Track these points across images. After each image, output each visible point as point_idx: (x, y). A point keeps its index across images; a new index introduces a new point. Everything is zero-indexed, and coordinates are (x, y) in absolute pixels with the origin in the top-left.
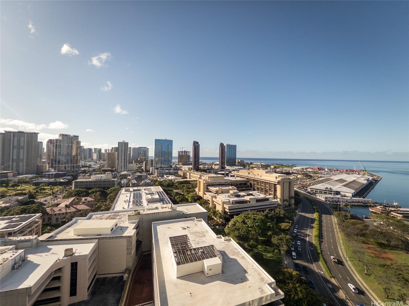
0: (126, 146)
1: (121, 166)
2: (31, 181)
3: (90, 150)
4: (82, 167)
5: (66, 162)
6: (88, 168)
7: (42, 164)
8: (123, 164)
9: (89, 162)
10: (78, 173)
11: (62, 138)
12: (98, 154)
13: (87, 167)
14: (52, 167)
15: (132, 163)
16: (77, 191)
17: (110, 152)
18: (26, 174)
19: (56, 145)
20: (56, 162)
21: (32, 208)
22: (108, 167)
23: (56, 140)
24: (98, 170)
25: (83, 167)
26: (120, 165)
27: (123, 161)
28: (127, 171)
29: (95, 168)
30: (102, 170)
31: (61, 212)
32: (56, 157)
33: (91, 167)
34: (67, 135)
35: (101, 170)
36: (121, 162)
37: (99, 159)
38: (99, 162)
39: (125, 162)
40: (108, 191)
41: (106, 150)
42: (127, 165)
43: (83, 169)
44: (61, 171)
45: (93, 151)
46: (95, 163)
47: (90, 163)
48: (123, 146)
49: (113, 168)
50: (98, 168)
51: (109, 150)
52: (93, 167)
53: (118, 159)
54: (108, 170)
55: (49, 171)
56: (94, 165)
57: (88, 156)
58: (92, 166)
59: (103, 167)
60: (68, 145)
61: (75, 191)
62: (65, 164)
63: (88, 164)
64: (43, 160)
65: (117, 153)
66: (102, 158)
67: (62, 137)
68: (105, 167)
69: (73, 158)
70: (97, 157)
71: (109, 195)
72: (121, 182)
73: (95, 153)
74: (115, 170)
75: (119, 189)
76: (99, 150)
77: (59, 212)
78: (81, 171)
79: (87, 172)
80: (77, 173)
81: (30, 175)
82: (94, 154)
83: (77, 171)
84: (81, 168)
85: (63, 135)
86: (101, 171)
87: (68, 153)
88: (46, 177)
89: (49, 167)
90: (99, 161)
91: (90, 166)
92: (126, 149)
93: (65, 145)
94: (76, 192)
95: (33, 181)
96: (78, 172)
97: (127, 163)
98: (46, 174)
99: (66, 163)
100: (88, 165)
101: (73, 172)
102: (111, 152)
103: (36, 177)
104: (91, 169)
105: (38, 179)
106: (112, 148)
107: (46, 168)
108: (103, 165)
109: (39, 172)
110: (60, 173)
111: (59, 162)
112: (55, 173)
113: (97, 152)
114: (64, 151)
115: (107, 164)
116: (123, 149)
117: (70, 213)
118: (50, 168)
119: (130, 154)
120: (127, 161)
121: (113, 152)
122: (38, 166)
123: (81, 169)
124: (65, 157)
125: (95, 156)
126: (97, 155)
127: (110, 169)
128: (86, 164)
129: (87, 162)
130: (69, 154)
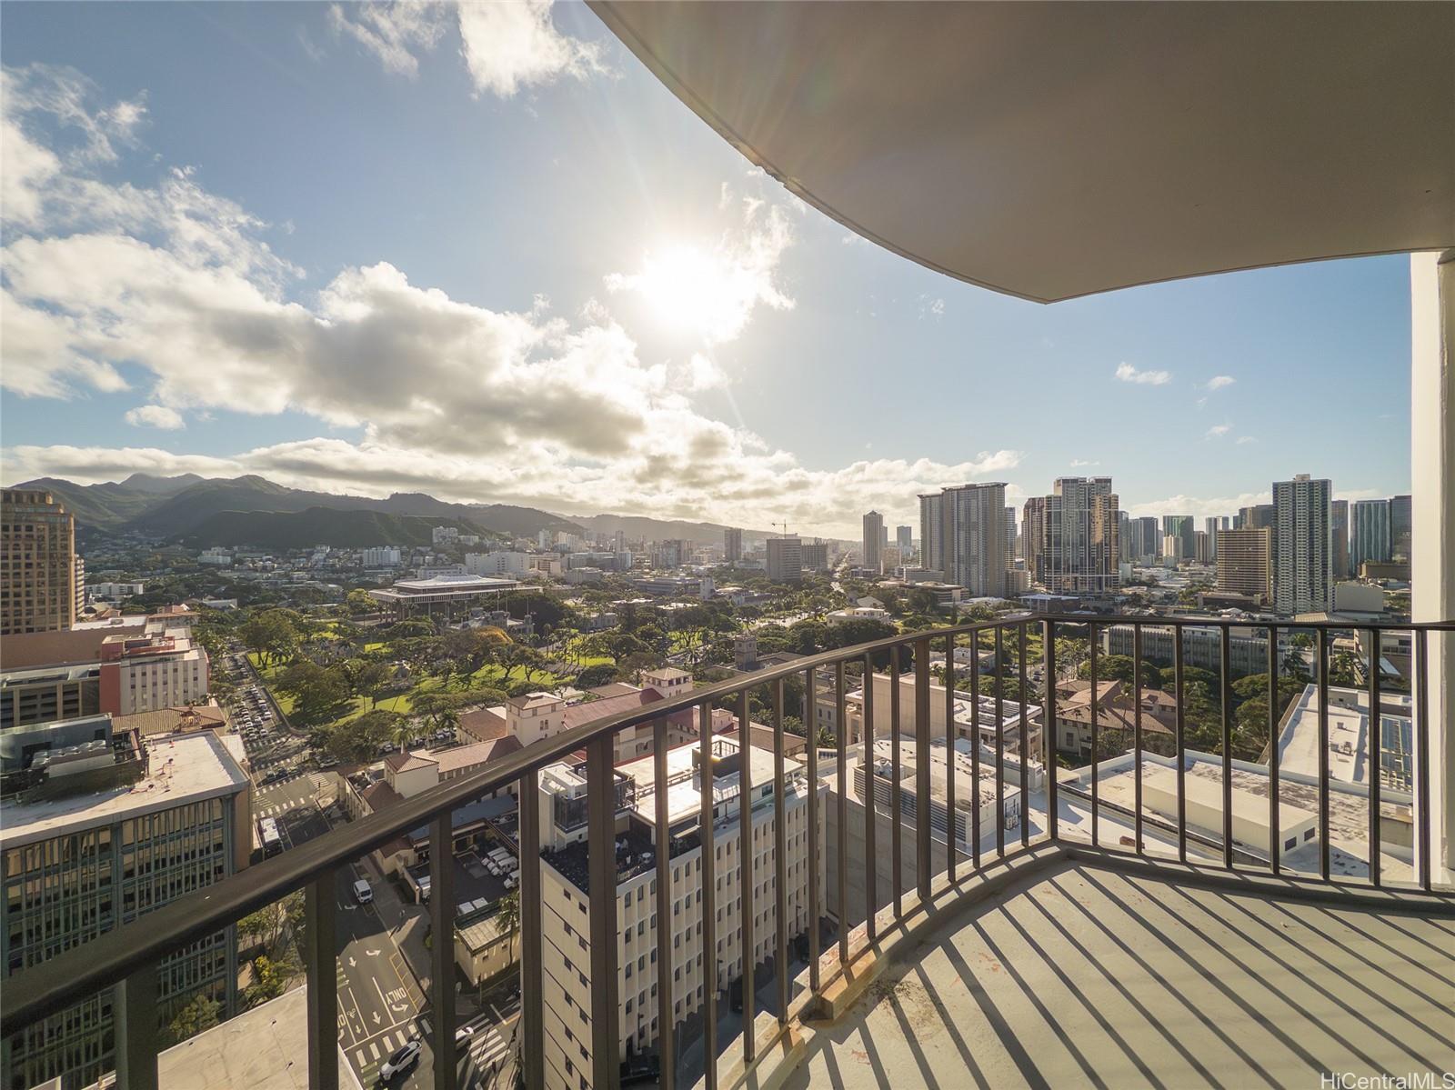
0: (1318, 500)
1: (1295, 586)
2: (997, 615)
3: (1149, 523)
4: (1124, 583)
5: (1077, 566)
6: (1145, 588)
7: (1016, 571)
8: (1302, 578)
9: (1148, 567)
10: (1115, 604)
11: (1063, 490)
12: (1181, 539)
13: (1141, 584)
14: (1041, 580)
15: (1354, 576)
16: (1119, 663)
17: (1231, 527)
18: (985, 596)
19: (1049, 514)
20: (1049, 567)
21: (1011, 687)
22: (1228, 589)
23: (1048, 498)
24: (1184, 597)
25: (1131, 583)
26: (1286, 583)
27: (1302, 563)
28: (1326, 611)
29: (1172, 588)
30: (1201, 601)
31: (1079, 719)
32: (1049, 552)
33: (1157, 586)
34: (1075, 481)
35: (1196, 598)
36: (1295, 571)
37: (1184, 557)
38: (1187, 569)
39: (1312, 573)
40: (1240, 685)
41: (1212, 522)
42: (1325, 586)
43: (1128, 591)
44: (1066, 594)
45: (1161, 527)
46: (1170, 571)
47: (1153, 571)
48: (1302, 501)
49: (1252, 595)
50: (1184, 589)
51: (1226, 520)
52: (1165, 587)
53: (1275, 556)
54: (1227, 600)
55: (1033, 592)
56: (1168, 577)
57: (1141, 545)
58: (1161, 583)
59: (1206, 585)
60: (1081, 512)
61: (1115, 662)
62: (1073, 572)
63: (1146, 573)
64: (1017, 560)
65: (1267, 530)
66: (1199, 552)
67: (1063, 487)
68: (1215, 587)
69: (1097, 552)
70: (1177, 550)
71: (1246, 704)
72: (1303, 657)
73: (1168, 532)
74: (1262, 604)
75: (1295, 686)
76: (1183, 522)
77: (1073, 718)
78: (1124, 598)
79: (1144, 602)
80: (1111, 602)
81: (995, 599)
82: (1164, 538)
83: (1111, 598)
84: (1122, 587)
85: (1065, 481)
86: (1196, 605)
87: (1081, 536)
88: (1028, 608)
89: (1033, 580)
90: (1187, 565)
91: (1152, 583)
92: (1317, 511)
93: (1071, 512)
94: (1117, 666)
95: (1000, 615)
96: (1113, 599)
97: (1325, 573)
98: (1028, 600)
99: (1075, 569)
100: (1144, 578)
101: (1098, 598)
102: (1235, 526)
103: (1006, 606)
104: (1157, 593)
105: (1012, 612)
106: (1243, 511)
107: (1026, 583)
108: (1202, 579)
109: (1012, 594)
110: (1064, 598)
111: (1057, 567)
112: (1048, 597)
113: (1177, 531)
114: (1070, 532)
115: (1222, 576)
116: (1302, 512)
117: (1106, 728)
118: (1036, 583)
119: (1339, 534)
120: (1325, 565)
121: (1248, 528)
122: (1007, 574)
123: (1125, 590)
124: (1073, 550)
125: (1168, 547)
126: (1177, 540)
127: (1237, 595)
128: (1135, 573)
129: (1140, 566)
130: (1084, 540)
